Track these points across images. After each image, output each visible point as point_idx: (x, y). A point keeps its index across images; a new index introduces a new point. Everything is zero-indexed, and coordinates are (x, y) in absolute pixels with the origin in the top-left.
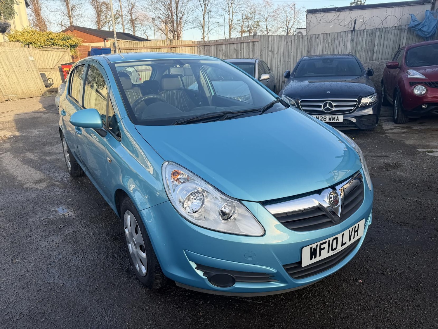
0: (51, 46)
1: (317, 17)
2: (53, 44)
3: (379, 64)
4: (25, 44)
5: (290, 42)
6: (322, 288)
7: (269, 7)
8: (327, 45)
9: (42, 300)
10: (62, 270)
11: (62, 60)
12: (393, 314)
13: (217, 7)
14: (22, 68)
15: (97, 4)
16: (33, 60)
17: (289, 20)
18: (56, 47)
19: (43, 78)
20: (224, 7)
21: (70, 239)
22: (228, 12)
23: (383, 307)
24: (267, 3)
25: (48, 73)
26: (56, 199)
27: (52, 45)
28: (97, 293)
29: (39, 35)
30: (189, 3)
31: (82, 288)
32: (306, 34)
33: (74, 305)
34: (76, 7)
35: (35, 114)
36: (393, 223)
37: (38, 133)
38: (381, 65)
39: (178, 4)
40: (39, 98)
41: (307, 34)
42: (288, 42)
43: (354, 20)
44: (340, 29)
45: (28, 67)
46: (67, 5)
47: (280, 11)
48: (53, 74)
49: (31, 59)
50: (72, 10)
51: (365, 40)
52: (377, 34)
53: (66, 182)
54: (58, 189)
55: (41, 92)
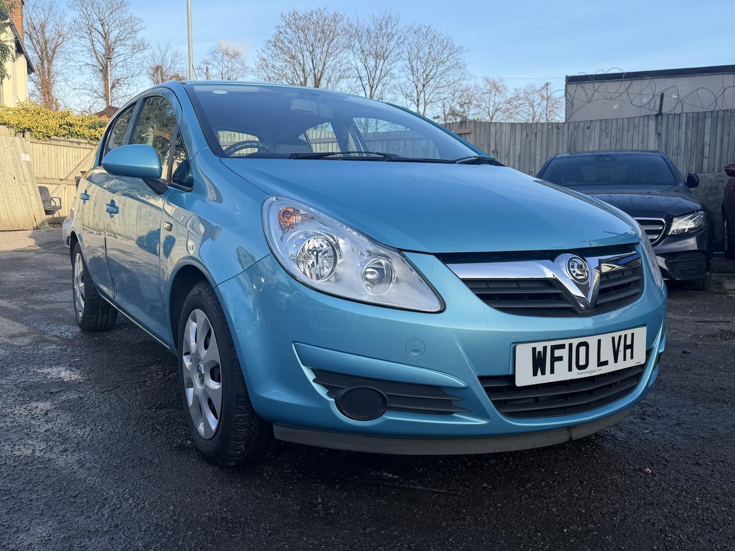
0: (66, 137)
1: (585, 89)
2: (71, 134)
3: (714, 178)
4: (17, 131)
5: (534, 135)
6: (568, 478)
7: (497, 93)
8: (608, 141)
9: (8, 475)
10: (51, 443)
11: (84, 165)
12: (710, 511)
13: (396, 91)
14: (5, 174)
15: (162, 78)
16: (29, 160)
17: (538, 118)
18: (76, 140)
19: (43, 196)
20: (408, 92)
21: (70, 406)
22: (416, 100)
23: (690, 502)
24: (494, 85)
25: (55, 187)
26: (48, 359)
27: (69, 136)
28: (115, 472)
29: (46, 117)
30: (339, 82)
31: (88, 465)
32: (566, 121)
33: (68, 483)
34: (122, 83)
35: (19, 253)
36: (727, 404)
37: (23, 277)
38: (719, 181)
39: (319, 83)
40: (30, 232)
41: (568, 121)
42: (530, 134)
43: (660, 94)
44: (634, 113)
45: (17, 171)
46: (105, 78)
47: (520, 102)
48: (62, 189)
49: (25, 158)
50: (113, 87)
51: (684, 134)
52: (708, 122)
53: (70, 337)
54: (54, 346)
55: (34, 222)
